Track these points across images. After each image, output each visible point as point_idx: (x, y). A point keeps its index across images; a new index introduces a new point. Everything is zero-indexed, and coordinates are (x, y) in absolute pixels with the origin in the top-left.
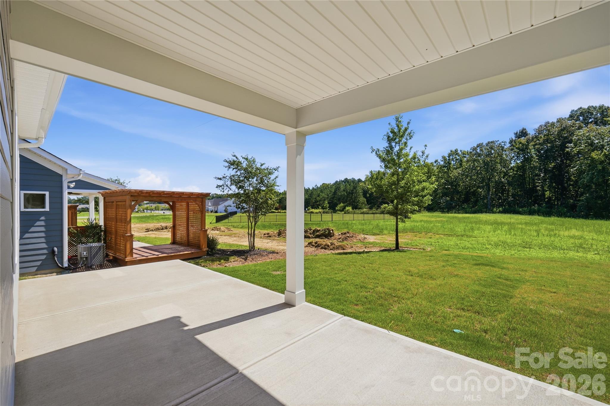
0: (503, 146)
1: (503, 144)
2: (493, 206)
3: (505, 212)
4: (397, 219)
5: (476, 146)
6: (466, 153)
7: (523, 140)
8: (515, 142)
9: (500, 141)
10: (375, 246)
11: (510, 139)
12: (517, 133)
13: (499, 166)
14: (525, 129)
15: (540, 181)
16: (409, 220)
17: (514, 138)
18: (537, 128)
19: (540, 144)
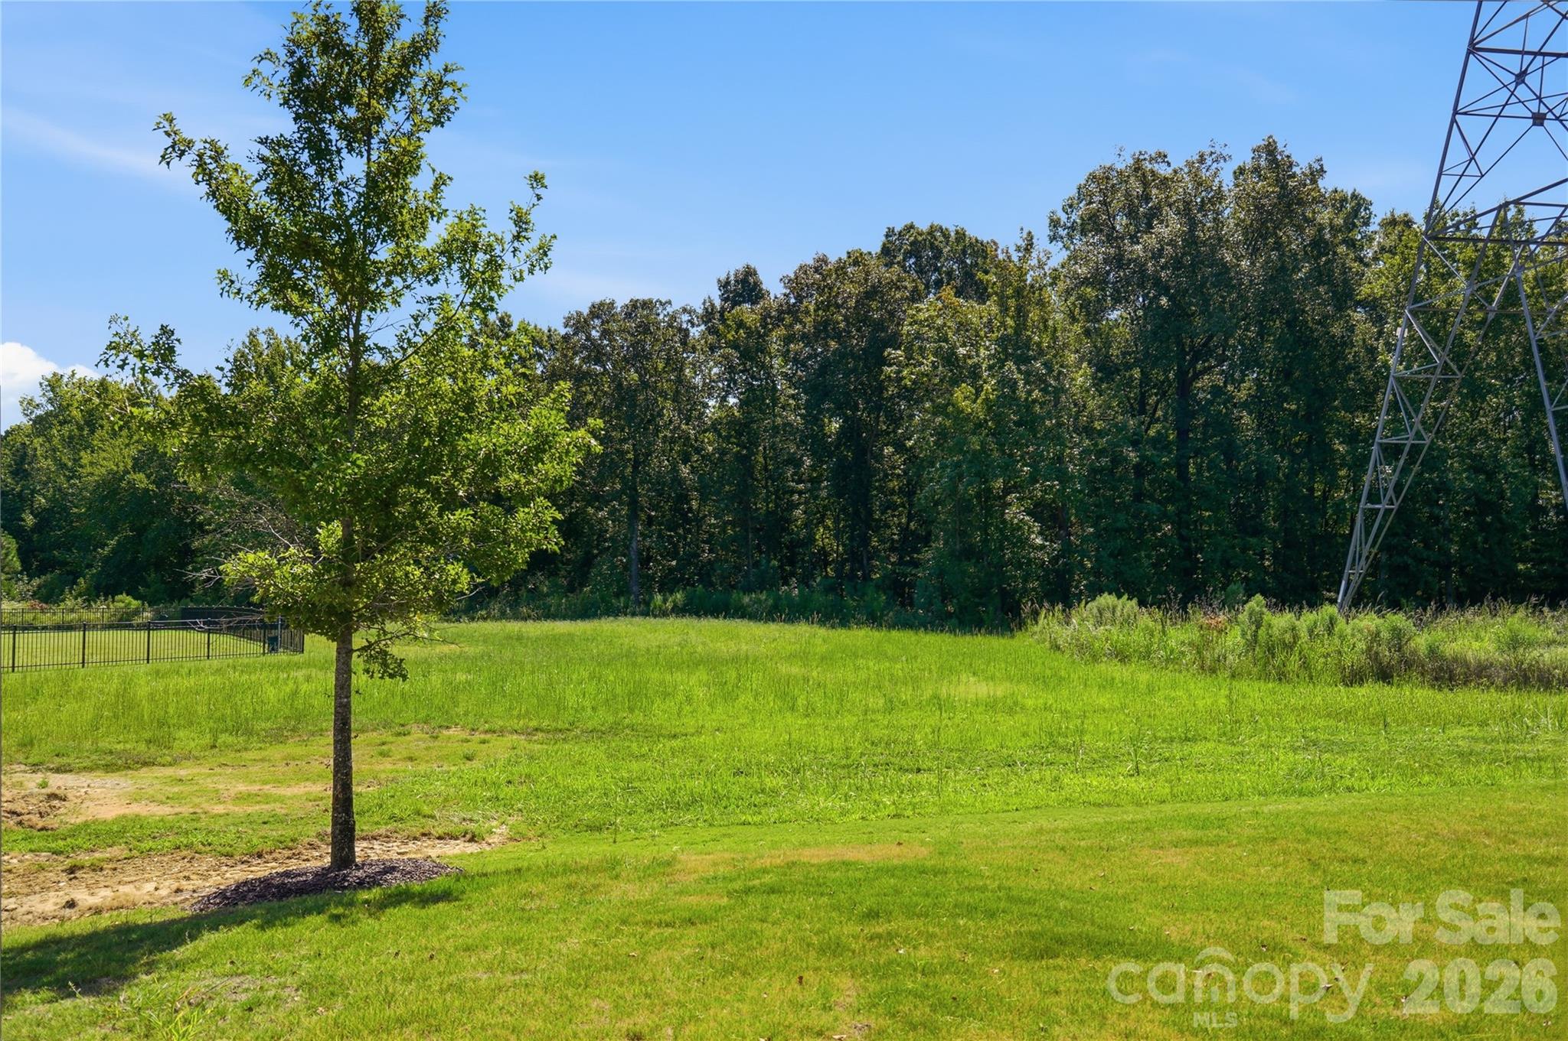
0: (684, 326)
1: (685, 317)
2: (647, 584)
3: (694, 609)
4: (345, 652)
5: (586, 312)
6: (545, 338)
7: (748, 313)
8: (723, 320)
9: (676, 306)
10: (147, 853)
11: (704, 303)
12: (728, 283)
13: (669, 411)
14: (755, 273)
15: (801, 486)
16: (298, 658)
17: (718, 303)
18: (792, 276)
19: (804, 337)
